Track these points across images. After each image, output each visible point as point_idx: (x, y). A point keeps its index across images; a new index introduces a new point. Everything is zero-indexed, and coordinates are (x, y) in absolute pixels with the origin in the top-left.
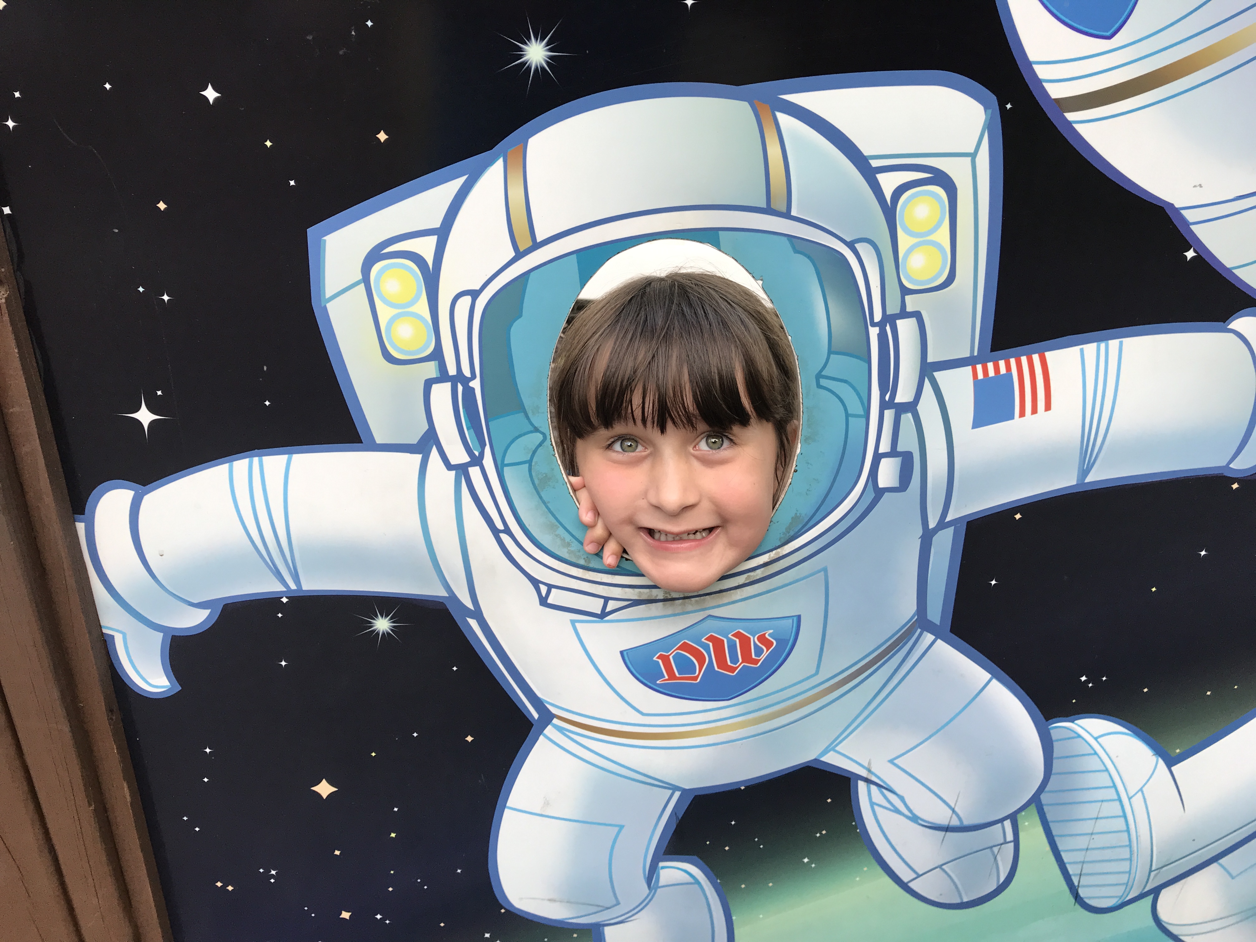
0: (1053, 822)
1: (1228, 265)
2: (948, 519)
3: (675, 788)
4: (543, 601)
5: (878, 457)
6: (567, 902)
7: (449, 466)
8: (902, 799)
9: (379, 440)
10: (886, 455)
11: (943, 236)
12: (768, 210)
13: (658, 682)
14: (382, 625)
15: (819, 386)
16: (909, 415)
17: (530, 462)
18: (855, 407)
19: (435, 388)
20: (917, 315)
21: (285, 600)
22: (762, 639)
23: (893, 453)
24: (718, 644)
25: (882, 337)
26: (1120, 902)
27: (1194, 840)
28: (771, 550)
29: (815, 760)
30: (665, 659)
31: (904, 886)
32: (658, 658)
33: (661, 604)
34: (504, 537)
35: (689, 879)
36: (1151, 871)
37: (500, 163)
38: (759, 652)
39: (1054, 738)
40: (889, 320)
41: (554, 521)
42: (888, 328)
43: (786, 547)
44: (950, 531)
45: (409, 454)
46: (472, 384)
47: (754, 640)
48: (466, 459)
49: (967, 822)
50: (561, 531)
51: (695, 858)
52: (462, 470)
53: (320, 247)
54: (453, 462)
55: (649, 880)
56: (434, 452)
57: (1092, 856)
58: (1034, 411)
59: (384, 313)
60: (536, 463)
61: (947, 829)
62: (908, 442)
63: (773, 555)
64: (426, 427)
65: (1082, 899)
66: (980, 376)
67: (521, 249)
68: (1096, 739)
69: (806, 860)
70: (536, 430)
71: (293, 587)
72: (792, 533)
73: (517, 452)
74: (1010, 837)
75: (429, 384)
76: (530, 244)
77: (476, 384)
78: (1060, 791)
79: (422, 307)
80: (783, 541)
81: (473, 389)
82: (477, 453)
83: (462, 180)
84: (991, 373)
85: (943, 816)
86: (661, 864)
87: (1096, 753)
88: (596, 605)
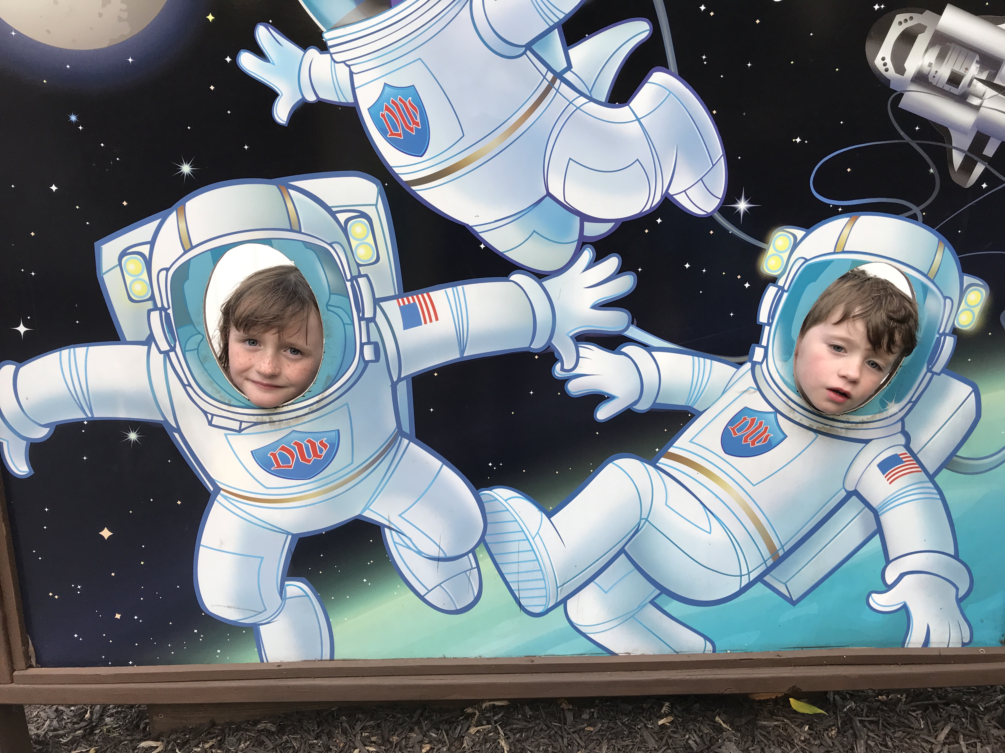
0: (495, 554)
1: (501, 251)
2: (402, 376)
3: (288, 533)
4: (210, 423)
5: (362, 345)
6: (238, 608)
7: (161, 352)
8: (410, 539)
9: (128, 339)
10: (365, 344)
11: (370, 239)
12: (291, 230)
13: (272, 469)
14: (133, 436)
15: (328, 310)
16: (373, 323)
17: (197, 349)
18: (347, 320)
19: (152, 313)
20: (366, 276)
21: (85, 423)
22: (321, 443)
23: (369, 343)
24: (300, 446)
25: (353, 286)
26: (545, 609)
27: (576, 566)
28: (319, 394)
29: (360, 515)
30: (274, 455)
31: (422, 598)
32: (270, 455)
33: (268, 424)
34: (188, 388)
35: (302, 593)
36: (557, 588)
37: (175, 213)
38: (321, 451)
39: (484, 501)
40: (354, 279)
41: (211, 379)
42: (354, 282)
43: (326, 392)
44: (404, 383)
45: (141, 346)
46: (168, 311)
47: (318, 444)
48: (168, 348)
49: (449, 555)
50: (215, 385)
51: (304, 578)
52: (166, 354)
53: (100, 250)
54: (162, 350)
55: (281, 596)
56: (153, 345)
57: (522, 577)
58: (431, 321)
59: (128, 279)
60: (200, 349)
61: (438, 559)
62: (375, 337)
63: (320, 397)
64: (149, 333)
65: (523, 607)
66: (402, 304)
67: (186, 249)
68: (506, 501)
69: (365, 580)
70: (199, 333)
71: (90, 415)
72: (328, 385)
73: (191, 345)
74: (474, 565)
75: (149, 312)
76: (190, 247)
77: (170, 311)
78: (494, 534)
79: (145, 276)
80: (324, 389)
81: (169, 314)
82: (173, 345)
83: (159, 220)
84: (407, 303)
85: (434, 552)
86: (286, 583)
87: (508, 510)
88: (236, 425)
